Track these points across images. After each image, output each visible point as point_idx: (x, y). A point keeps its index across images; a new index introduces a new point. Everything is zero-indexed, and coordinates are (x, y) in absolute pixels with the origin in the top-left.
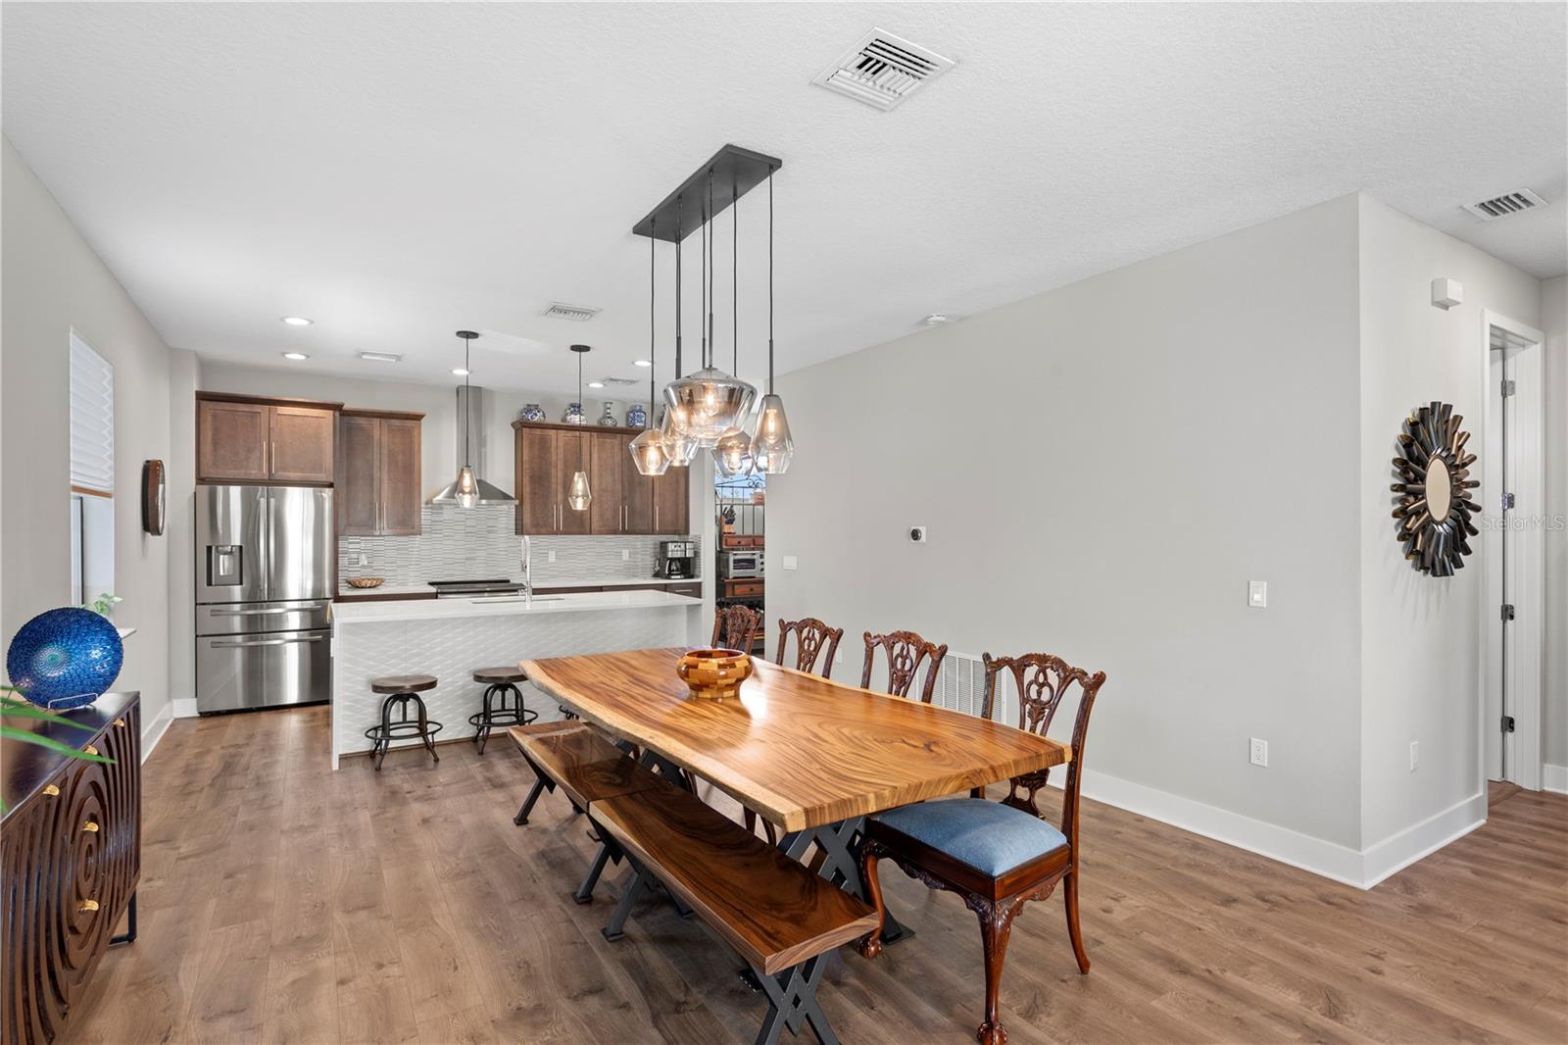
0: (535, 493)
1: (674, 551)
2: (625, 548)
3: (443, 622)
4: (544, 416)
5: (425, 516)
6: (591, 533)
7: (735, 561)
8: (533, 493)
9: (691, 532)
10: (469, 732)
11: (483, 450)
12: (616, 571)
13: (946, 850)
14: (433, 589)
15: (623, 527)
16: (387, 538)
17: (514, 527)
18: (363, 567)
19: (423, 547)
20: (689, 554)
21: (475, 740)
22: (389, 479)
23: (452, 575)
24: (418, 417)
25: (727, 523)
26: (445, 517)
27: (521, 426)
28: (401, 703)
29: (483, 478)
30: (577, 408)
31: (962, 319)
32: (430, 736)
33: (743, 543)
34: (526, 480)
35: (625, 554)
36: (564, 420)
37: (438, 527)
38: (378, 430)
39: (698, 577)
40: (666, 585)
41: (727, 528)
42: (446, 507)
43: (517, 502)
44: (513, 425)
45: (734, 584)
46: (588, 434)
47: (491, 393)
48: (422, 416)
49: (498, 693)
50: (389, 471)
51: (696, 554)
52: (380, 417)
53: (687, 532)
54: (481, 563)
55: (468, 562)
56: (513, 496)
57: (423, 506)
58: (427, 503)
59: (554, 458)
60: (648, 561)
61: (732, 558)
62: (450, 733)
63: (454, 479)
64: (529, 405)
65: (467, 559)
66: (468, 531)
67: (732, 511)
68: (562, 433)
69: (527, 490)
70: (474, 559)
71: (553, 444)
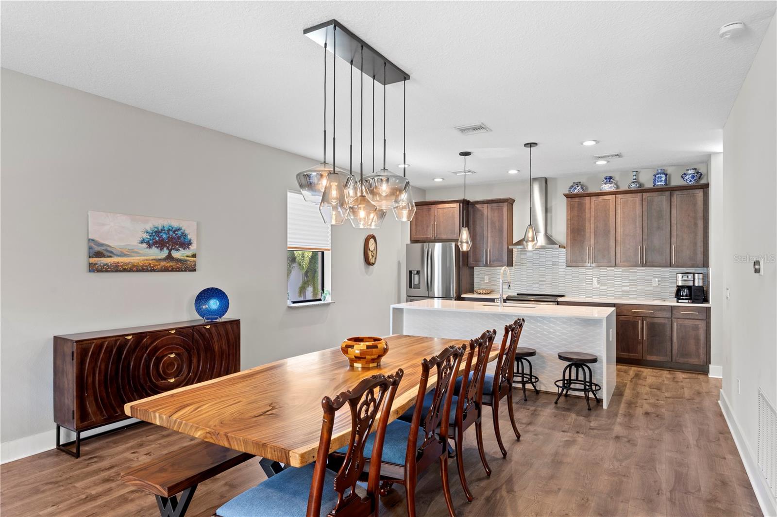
1: (682, 280)
2: (655, 278)
5: (516, 256)
6: (615, 266)
8: (574, 240)
11: (549, 215)
12: (646, 293)
15: (642, 262)
18: (486, 283)
19: (516, 274)
22: (491, 236)
23: (532, 291)
24: (512, 201)
29: (549, 232)
34: (569, 232)
36: (598, 189)
37: (523, 262)
38: (486, 210)
46: (615, 196)
47: (554, 179)
48: (514, 200)
50: (491, 232)
52: (487, 203)
55: (540, 283)
59: (587, 216)
64: (574, 183)
68: (595, 198)
69: (570, 239)
70: (544, 281)
71: (587, 206)
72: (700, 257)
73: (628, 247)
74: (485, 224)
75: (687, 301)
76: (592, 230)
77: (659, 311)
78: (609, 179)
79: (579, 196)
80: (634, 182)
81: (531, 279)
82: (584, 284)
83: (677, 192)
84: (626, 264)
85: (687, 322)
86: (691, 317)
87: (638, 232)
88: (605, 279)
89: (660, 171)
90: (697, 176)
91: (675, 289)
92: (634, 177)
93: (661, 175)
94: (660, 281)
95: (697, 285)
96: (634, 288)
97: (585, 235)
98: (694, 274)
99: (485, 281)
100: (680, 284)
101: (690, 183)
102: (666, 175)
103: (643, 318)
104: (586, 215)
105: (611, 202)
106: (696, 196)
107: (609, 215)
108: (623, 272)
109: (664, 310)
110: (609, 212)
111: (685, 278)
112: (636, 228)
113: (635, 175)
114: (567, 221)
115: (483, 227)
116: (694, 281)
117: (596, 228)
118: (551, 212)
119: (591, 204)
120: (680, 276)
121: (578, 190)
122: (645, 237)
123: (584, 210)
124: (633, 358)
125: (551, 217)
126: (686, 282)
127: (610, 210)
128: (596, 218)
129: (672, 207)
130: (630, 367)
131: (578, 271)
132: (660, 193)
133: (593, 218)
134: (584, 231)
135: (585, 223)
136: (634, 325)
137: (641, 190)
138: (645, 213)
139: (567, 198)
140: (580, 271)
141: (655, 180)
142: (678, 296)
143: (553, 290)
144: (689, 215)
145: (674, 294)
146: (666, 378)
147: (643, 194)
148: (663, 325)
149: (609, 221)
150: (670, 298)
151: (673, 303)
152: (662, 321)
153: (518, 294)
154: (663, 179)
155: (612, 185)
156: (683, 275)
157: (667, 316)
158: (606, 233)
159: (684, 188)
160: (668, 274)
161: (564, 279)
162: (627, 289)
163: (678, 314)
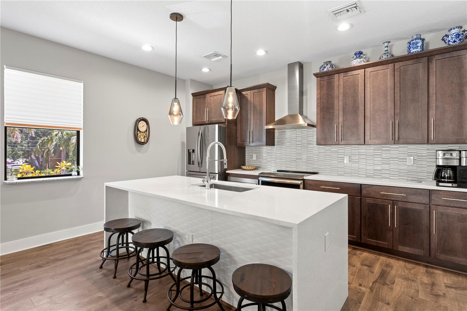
73: (379, 122)
74: (249, 108)
75: (450, 185)
76: (341, 108)
77: (413, 194)
78: (359, 54)
79: (328, 74)
80: (385, 54)
81: (290, 157)
82: (336, 162)
83: (437, 57)
84: (377, 141)
85: (450, 211)
86: (455, 205)
87: (389, 106)
88: (357, 157)
89: (415, 37)
90: (462, 34)
91: (434, 169)
92: (386, 49)
93: (417, 41)
94: (416, 160)
95: (464, 165)
96: (386, 167)
97: (334, 113)
98: (460, 152)
99: (254, 159)
100: (441, 163)
101: (454, 44)
102: (423, 40)
103: (394, 203)
104: (334, 93)
105: (360, 77)
106: (461, 58)
107: (358, 90)
108: (374, 150)
109: (420, 194)
110: (358, 87)
111: (448, 156)
112: (387, 101)
113: (387, 47)
114: (317, 100)
115: (248, 111)
116: (460, 159)
117: (345, 105)
118: (307, 95)
119: (339, 80)
120: (440, 153)
121: (328, 68)
122: (398, 111)
123: (333, 88)
124: (381, 246)
126: (449, 161)
127: (359, 85)
128: (345, 95)
129: (431, 74)
130: (378, 257)
131: (330, 150)
132: (415, 60)
133: (342, 95)
134: (333, 109)
135: (334, 101)
136: (384, 209)
137: (394, 60)
138: (397, 85)
139: (317, 77)
140: (332, 150)
141: (409, 48)
142: (438, 178)
143: (308, 168)
144: (452, 83)
145: (432, 175)
146: (422, 283)
147: (395, 64)
148: (419, 212)
149: (358, 96)
150: (427, 178)
151: (432, 186)
152: (417, 207)
153: (278, 171)
154: (419, 45)
155: (361, 60)
156: (445, 152)
157: (424, 202)
158: (355, 110)
159: (446, 51)
160: (425, 152)
161: (318, 158)
162: (379, 168)
163: (438, 200)
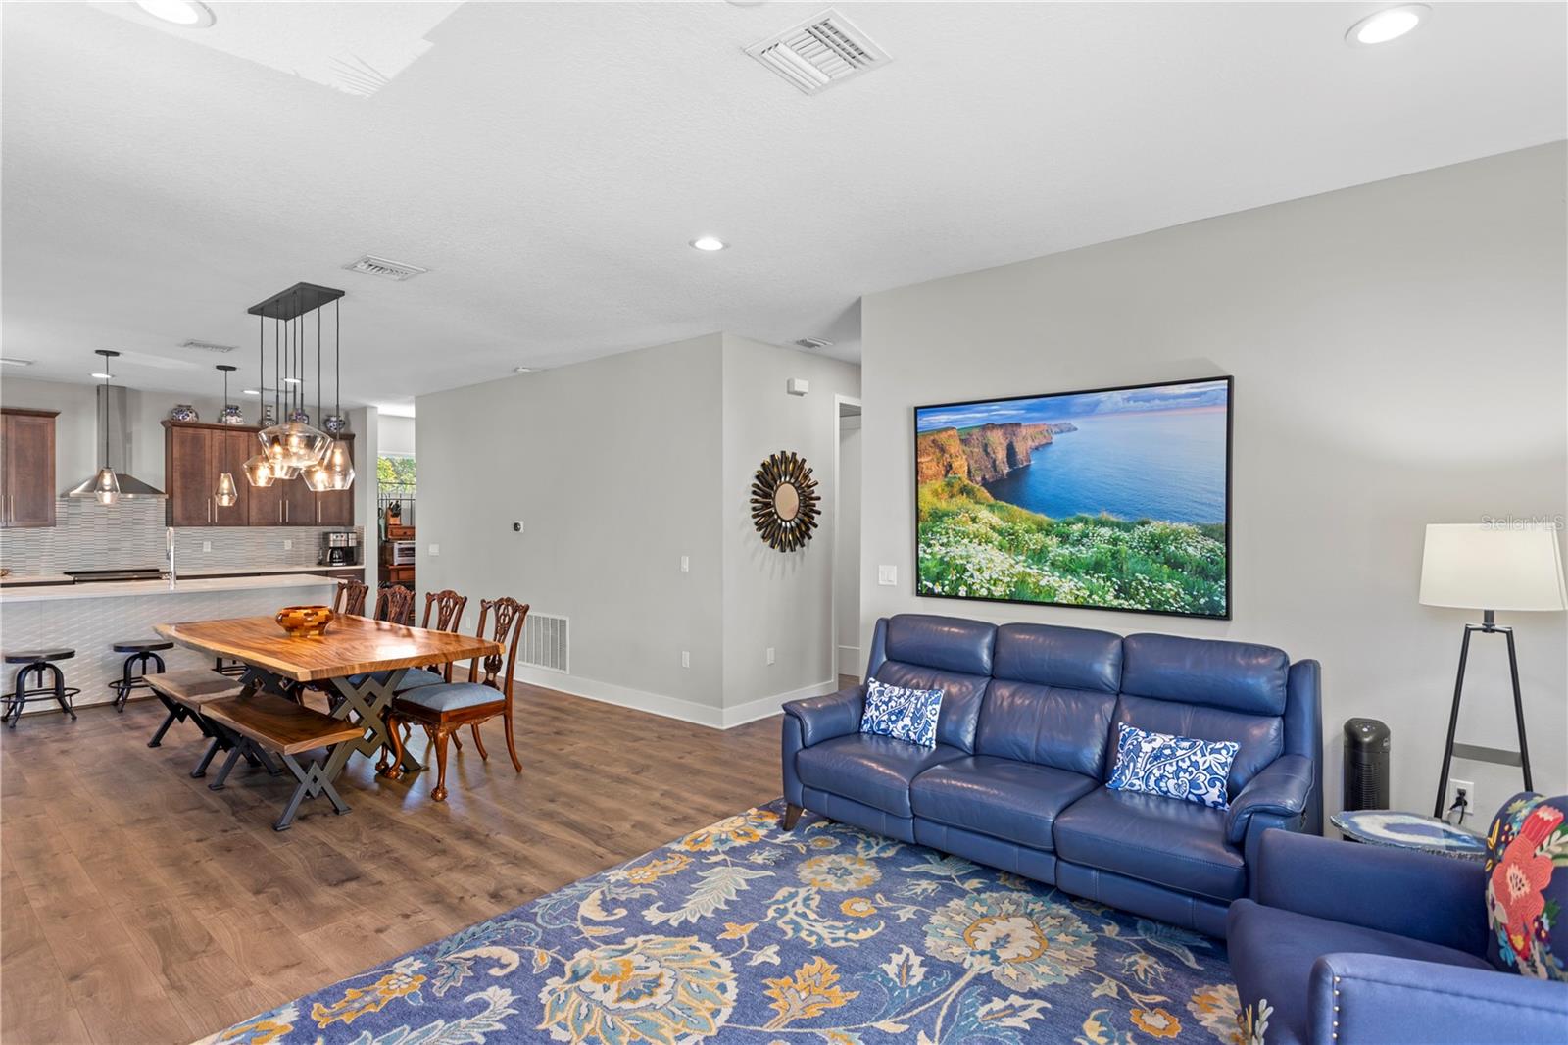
0: (186, 488)
1: (337, 540)
2: (288, 539)
3: (81, 602)
4: (197, 416)
5: (60, 508)
6: (248, 525)
7: (401, 550)
8: (185, 487)
9: (356, 524)
10: (110, 696)
11: (128, 446)
12: (278, 559)
13: (425, 704)
14: (71, 578)
15: (284, 519)
16: (13, 530)
17: (164, 519)
19: (57, 538)
20: (352, 543)
21: (115, 703)
22: (17, 473)
23: (93, 565)
24: (53, 415)
25: (393, 516)
26: (84, 509)
27: (172, 425)
28: (37, 672)
29: (128, 473)
30: (233, 410)
31: (545, 370)
32: (67, 699)
33: (408, 534)
34: (177, 476)
35: (288, 545)
36: (220, 421)
39: (361, 564)
40: (327, 571)
41: (392, 521)
42: (83, 500)
43: (167, 496)
44: (162, 423)
45: (398, 570)
46: (246, 434)
47: (137, 393)
48: (56, 414)
49: (139, 662)
50: (18, 466)
51: (359, 543)
52: (6, 414)
53: (351, 524)
54: (127, 553)
56: (163, 491)
57: (58, 498)
58: (62, 496)
59: (207, 456)
60: (313, 550)
61: (396, 546)
62: (89, 699)
63: (95, 473)
64: (180, 406)
65: (110, 550)
66: (110, 522)
67: (397, 506)
68: (217, 433)
69: (178, 485)
70: (118, 549)
71: (208, 443)
72: (346, 514)
73: (265, 501)
76: (215, 476)
78: (235, 410)
79: (195, 426)
82: (189, 551)
84: (262, 522)
88: (222, 543)
94: (294, 543)
96: (262, 553)
97: (203, 482)
98: (348, 534)
104: (204, 455)
105: (242, 441)
107: (239, 458)
110: (239, 454)
116: (348, 541)
119: (212, 440)
120: (333, 536)
122: (286, 489)
123: (202, 448)
125: (131, 449)
127: (241, 451)
128: (220, 460)
133: (216, 460)
134: (202, 477)
135: (204, 466)
139: (165, 425)
153: (65, 573)
160: (304, 534)
161: (155, 545)
